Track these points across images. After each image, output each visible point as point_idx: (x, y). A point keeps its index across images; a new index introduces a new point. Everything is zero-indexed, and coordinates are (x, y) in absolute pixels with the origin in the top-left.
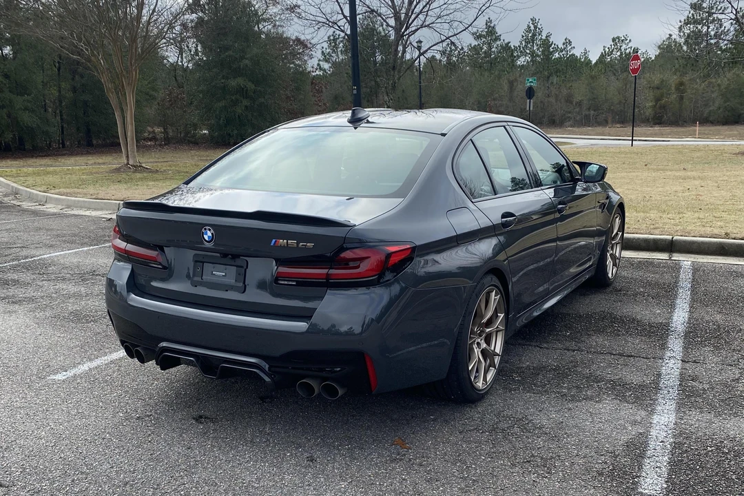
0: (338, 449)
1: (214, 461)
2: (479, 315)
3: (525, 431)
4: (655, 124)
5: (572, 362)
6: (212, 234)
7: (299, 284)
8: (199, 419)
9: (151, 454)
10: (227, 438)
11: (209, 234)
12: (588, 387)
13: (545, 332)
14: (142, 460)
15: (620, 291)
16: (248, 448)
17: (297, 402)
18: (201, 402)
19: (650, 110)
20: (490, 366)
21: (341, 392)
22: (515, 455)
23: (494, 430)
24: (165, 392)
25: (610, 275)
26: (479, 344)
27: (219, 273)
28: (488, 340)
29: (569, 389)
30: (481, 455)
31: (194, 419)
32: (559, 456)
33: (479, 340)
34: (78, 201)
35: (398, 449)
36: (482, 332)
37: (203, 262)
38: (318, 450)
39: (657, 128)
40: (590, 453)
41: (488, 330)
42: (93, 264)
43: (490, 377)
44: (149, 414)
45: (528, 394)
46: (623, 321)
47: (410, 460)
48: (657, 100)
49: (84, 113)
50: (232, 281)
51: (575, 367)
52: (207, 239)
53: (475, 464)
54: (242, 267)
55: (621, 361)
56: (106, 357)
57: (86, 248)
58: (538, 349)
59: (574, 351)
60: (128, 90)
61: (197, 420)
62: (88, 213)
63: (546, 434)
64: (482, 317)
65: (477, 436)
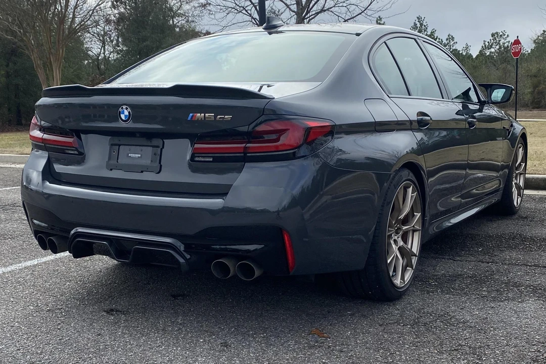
0: (253, 337)
1: (124, 345)
2: (396, 209)
3: (448, 325)
4: (534, 108)
5: (488, 271)
6: (129, 113)
7: (216, 160)
8: (110, 312)
9: (60, 339)
10: (138, 327)
11: (126, 113)
12: (508, 290)
13: (456, 249)
14: (49, 344)
15: (526, 218)
16: (160, 335)
17: (209, 300)
18: (113, 299)
19: (529, 96)
20: (407, 266)
21: (257, 273)
22: (441, 344)
23: (416, 323)
24: (77, 290)
25: (515, 204)
26: (395, 241)
27: (135, 155)
28: (405, 238)
29: (488, 292)
30: (404, 343)
31: (105, 311)
32: (488, 346)
33: (396, 238)
34: (5, 156)
35: (316, 338)
36: (399, 229)
37: (119, 145)
38: (232, 338)
39: (535, 112)
40: (521, 343)
41: (405, 228)
42: (14, 198)
43: (408, 275)
44: (61, 307)
45: (448, 296)
46: (534, 240)
47: (329, 347)
48: (535, 86)
49: (16, 95)
50: (147, 162)
51: (492, 275)
52: (124, 119)
53: (399, 351)
54: (158, 147)
55: (538, 270)
56: (20, 264)
57: (9, 188)
58: (451, 261)
59: (488, 263)
60: (55, 66)
61: (108, 312)
62: (13, 166)
63: (471, 327)
64: (400, 212)
65: (399, 329)
